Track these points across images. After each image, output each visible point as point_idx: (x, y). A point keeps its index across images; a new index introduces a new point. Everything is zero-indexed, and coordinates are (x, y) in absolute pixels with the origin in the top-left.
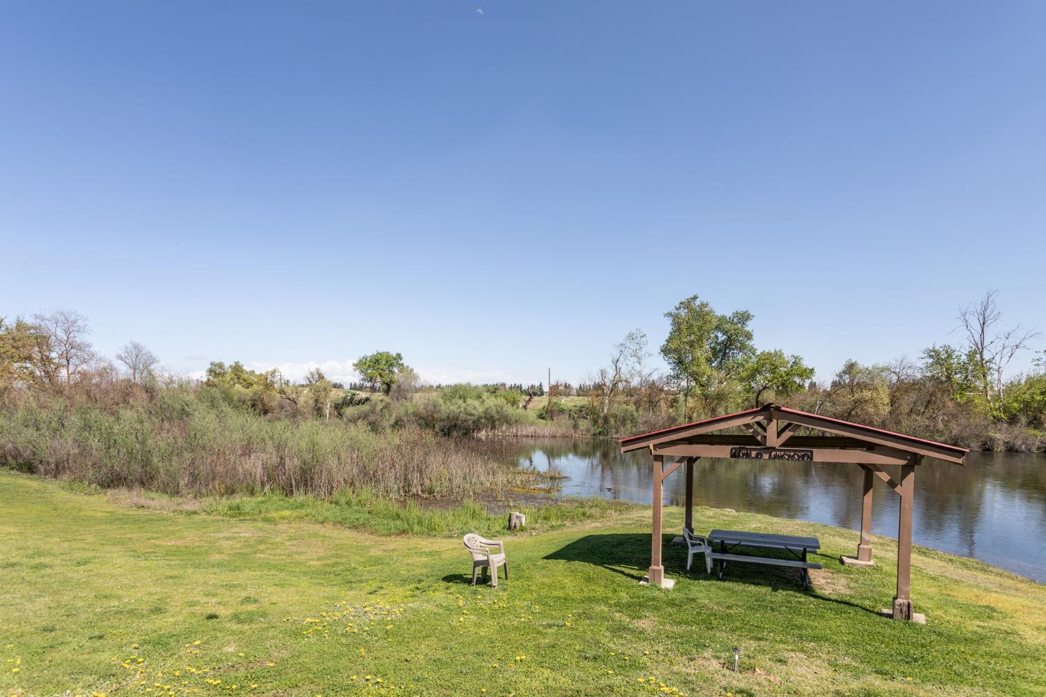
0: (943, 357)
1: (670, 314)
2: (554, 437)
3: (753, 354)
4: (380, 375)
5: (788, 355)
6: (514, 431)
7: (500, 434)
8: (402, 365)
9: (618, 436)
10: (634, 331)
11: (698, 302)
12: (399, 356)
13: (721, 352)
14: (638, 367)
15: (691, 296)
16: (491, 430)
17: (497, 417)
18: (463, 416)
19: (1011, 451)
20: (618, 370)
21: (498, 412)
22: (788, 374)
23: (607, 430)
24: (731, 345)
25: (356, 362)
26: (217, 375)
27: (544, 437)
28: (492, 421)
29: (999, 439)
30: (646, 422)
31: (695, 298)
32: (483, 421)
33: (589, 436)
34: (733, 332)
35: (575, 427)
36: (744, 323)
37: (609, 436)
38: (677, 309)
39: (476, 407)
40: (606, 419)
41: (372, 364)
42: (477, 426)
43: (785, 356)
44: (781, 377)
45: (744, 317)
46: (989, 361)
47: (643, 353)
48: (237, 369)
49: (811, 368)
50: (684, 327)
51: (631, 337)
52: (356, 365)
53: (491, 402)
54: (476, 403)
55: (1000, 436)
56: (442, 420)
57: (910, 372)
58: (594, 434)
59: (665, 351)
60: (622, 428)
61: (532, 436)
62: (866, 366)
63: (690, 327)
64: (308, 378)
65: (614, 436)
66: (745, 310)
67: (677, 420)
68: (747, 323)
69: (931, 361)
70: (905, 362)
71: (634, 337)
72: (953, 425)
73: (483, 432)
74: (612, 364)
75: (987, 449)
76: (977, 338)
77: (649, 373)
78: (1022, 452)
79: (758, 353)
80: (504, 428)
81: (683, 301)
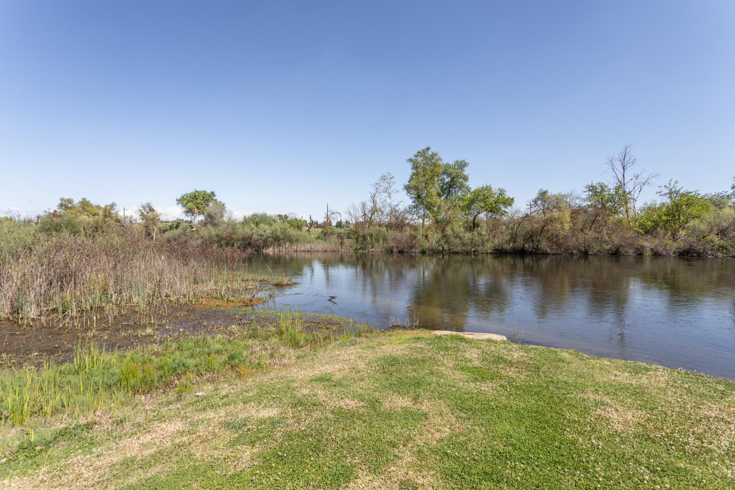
0: (599, 191)
1: (410, 160)
2: (326, 251)
3: (469, 191)
4: (198, 208)
5: (495, 189)
6: (295, 247)
7: (284, 250)
8: (216, 200)
9: (373, 250)
10: (385, 174)
11: (430, 153)
12: (213, 193)
13: (447, 189)
14: (389, 201)
15: (425, 147)
16: (277, 247)
17: (282, 237)
18: (255, 237)
19: (656, 255)
20: (374, 202)
21: (282, 233)
22: (496, 203)
23: (366, 246)
24: (454, 184)
25: (179, 197)
26: (67, 208)
27: (318, 251)
28: (277, 240)
29: (647, 247)
30: (394, 239)
31: (428, 149)
32: (270, 240)
33: (352, 250)
34: (455, 174)
35: (342, 244)
36: (462, 169)
37: (367, 251)
38: (416, 156)
39: (266, 230)
40: (364, 237)
41: (191, 199)
42: (266, 245)
43: (493, 189)
44: (491, 204)
45: (462, 165)
46: (630, 193)
47: (392, 190)
48: (85, 204)
49: (512, 198)
50: (420, 170)
51: (383, 178)
52: (179, 200)
53: (278, 226)
54: (266, 227)
55: (648, 244)
56: (239, 240)
57: (578, 201)
58: (356, 249)
59: (408, 188)
60: (376, 244)
61: (308, 251)
62: (553, 194)
63: (424, 170)
64: (140, 210)
65: (371, 250)
66: (462, 160)
67: (416, 237)
68: (464, 169)
69: (591, 193)
70: (573, 195)
71: (386, 178)
72: (613, 237)
73: (271, 249)
74: (370, 199)
75: (640, 254)
76: (620, 177)
77: (397, 204)
78: (664, 256)
79: (472, 190)
80: (287, 245)
81: (419, 151)
